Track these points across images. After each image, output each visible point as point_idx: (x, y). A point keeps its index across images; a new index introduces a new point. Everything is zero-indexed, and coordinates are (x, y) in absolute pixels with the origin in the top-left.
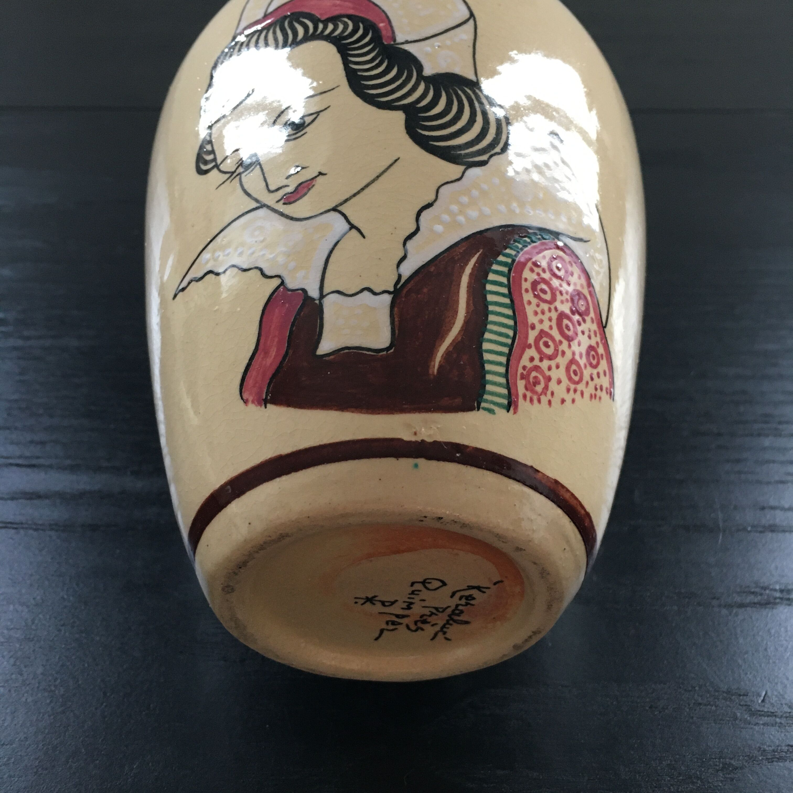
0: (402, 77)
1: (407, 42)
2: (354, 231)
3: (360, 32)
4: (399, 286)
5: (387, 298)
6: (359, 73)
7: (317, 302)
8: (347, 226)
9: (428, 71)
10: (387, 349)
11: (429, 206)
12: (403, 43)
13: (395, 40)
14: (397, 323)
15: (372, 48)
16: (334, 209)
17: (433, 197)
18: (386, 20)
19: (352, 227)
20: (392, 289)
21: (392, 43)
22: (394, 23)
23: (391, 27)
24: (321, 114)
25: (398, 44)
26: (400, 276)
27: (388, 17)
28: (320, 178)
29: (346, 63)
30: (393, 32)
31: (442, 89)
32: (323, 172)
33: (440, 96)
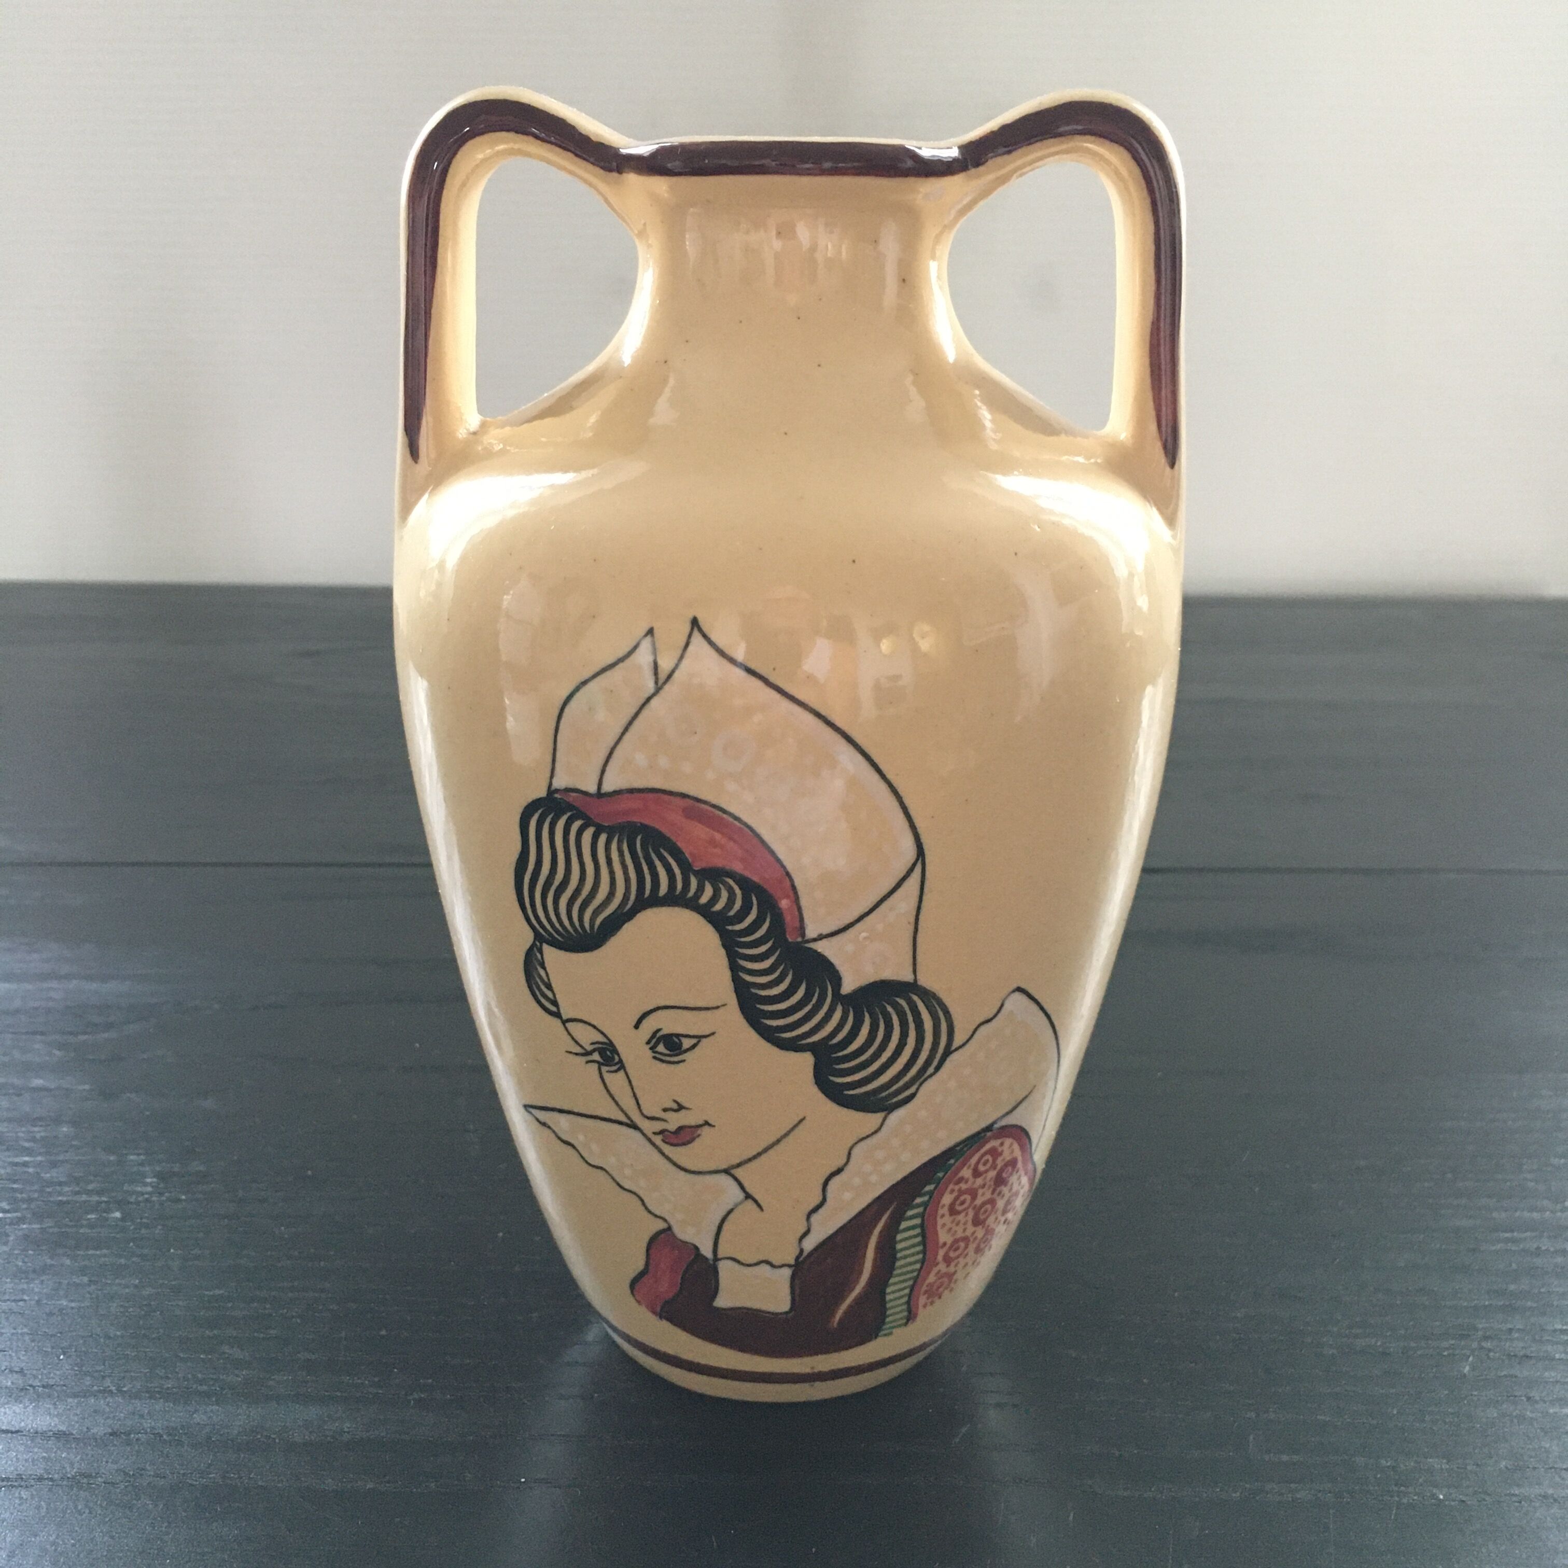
0: (811, 1001)
1: (821, 937)
2: (750, 1202)
3: (753, 916)
4: (801, 1259)
5: (787, 1273)
6: (753, 991)
7: (711, 1262)
8: (742, 1196)
9: (849, 985)
10: (786, 1313)
11: (839, 1171)
12: (815, 940)
13: (803, 935)
14: (797, 1291)
15: (770, 949)
16: (727, 1171)
17: (845, 1160)
18: (791, 893)
19: (748, 1196)
20: (792, 1262)
21: (799, 939)
22: (804, 902)
23: (799, 909)
24: (704, 1041)
25: (808, 941)
26: (802, 1251)
27: (794, 887)
28: (706, 1128)
29: (735, 968)
30: (802, 919)
31: (865, 1010)
32: (710, 1122)
33: (862, 1022)
